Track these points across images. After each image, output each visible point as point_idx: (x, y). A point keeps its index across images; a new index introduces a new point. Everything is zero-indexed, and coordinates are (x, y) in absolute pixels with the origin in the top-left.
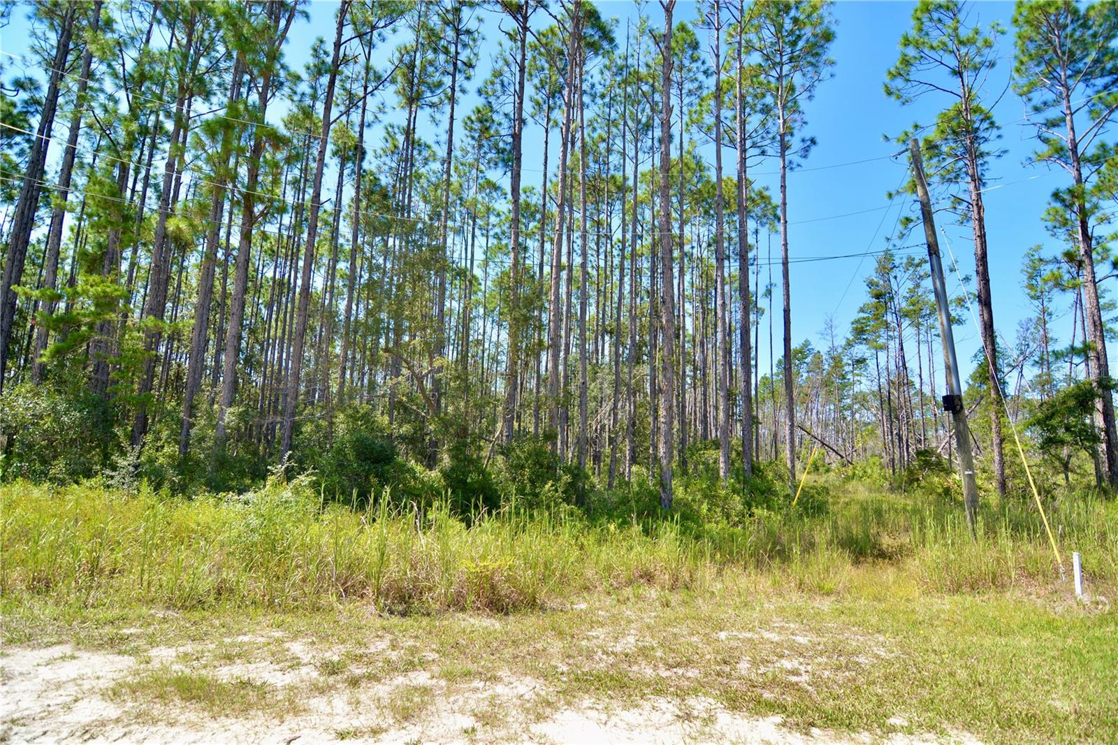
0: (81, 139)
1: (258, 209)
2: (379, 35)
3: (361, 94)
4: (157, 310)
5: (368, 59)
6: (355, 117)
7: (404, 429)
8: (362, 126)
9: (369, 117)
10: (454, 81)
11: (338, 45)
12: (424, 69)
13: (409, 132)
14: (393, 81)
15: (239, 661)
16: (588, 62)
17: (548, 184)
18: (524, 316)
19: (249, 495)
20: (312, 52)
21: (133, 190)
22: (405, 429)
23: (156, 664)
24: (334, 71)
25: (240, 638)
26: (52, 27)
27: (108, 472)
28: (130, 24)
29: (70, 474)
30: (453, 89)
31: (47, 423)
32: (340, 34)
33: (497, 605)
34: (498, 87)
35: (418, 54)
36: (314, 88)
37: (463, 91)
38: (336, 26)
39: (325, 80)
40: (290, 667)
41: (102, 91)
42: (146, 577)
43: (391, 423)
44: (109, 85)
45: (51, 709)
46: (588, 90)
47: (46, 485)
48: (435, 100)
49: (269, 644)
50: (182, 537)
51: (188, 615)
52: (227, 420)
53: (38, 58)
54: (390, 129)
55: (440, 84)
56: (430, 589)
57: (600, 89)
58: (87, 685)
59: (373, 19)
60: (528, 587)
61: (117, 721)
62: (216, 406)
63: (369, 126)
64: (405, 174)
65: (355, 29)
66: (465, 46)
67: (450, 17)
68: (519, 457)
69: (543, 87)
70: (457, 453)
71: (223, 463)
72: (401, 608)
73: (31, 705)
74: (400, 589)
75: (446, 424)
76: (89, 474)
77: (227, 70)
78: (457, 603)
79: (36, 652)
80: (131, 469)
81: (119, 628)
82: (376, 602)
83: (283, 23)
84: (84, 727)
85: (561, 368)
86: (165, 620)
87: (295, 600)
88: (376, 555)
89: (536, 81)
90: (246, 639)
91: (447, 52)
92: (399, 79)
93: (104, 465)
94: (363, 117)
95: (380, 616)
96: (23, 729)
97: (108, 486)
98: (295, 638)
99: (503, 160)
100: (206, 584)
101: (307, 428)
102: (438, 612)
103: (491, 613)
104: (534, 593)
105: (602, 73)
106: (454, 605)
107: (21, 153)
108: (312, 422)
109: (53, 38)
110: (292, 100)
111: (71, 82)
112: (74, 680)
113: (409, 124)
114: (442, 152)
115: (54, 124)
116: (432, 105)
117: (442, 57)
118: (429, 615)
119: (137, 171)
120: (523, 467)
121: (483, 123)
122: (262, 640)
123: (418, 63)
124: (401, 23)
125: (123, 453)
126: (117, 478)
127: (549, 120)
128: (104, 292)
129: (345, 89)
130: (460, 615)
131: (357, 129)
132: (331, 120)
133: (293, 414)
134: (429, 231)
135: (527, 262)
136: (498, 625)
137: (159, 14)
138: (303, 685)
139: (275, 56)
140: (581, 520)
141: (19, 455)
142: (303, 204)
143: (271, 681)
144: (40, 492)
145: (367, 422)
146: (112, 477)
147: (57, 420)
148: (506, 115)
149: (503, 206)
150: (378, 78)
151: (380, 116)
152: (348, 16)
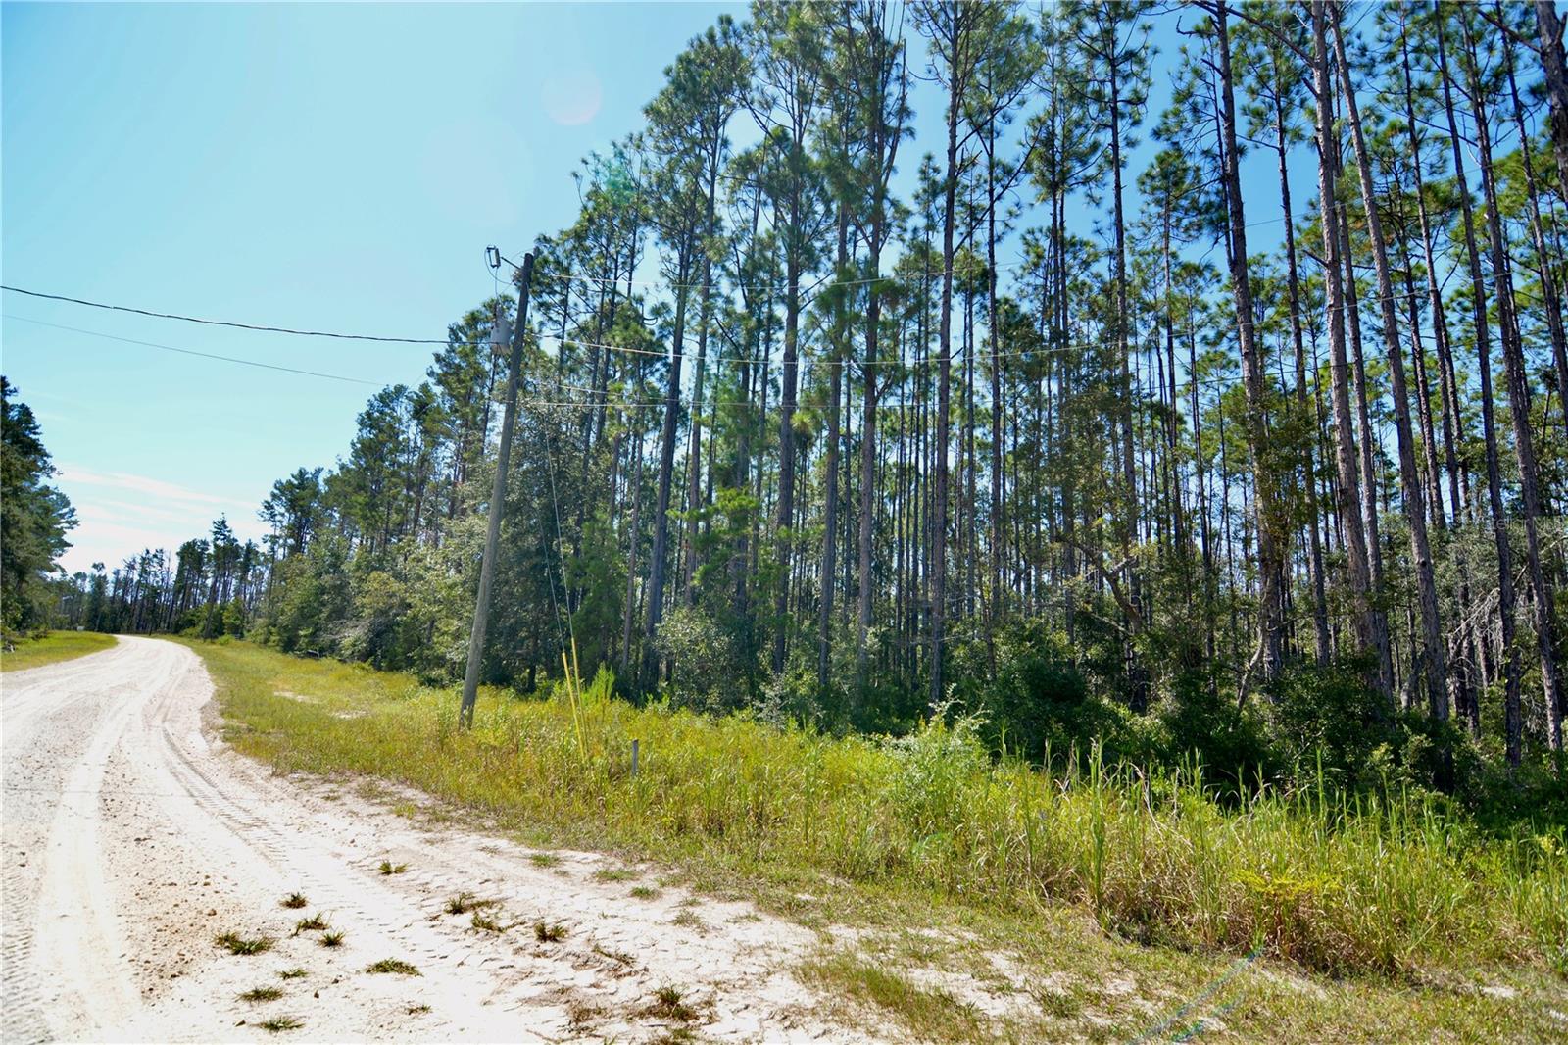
0: (708, 351)
1: (880, 382)
2: (1004, 117)
3: (986, 203)
4: (786, 519)
5: (990, 155)
6: (981, 235)
7: (1092, 651)
8: (991, 243)
9: (999, 228)
10: (1115, 135)
11: (952, 152)
12: (1067, 136)
13: (1056, 232)
14: (1029, 169)
15: (931, 964)
16: (1349, 15)
17: (1296, 235)
18: (1286, 458)
19: (909, 740)
20: (919, 176)
21: (754, 392)
22: (1094, 652)
23: (839, 946)
24: (951, 186)
25: (926, 932)
26: (674, 246)
27: (757, 703)
28: (736, 217)
29: (725, 704)
30: (1115, 146)
31: (702, 649)
32: (953, 136)
33: (1312, 958)
34: (1188, 115)
35: (1058, 120)
36: (929, 216)
37: (1131, 144)
38: (948, 129)
39: (941, 201)
40: (999, 989)
41: (720, 295)
42: (810, 832)
43: (1072, 643)
44: (725, 286)
45: (748, 978)
46: (1356, 60)
47: (706, 715)
48: (1091, 171)
49: (962, 948)
50: (838, 786)
51: (860, 888)
52: (869, 643)
53: (666, 280)
54: (1029, 237)
55: (1095, 147)
56: (1182, 908)
57: (1378, 50)
58: (777, 957)
59: (993, 99)
60: (1375, 936)
61: (814, 1012)
62: (851, 626)
63: (999, 239)
64: (1057, 290)
65: (971, 123)
66: (1126, 78)
67: (1097, 46)
68: (1301, 699)
69: (1264, 85)
70: (1185, 688)
71: (866, 695)
72: (1137, 931)
73: (728, 968)
74: (1131, 900)
75: (1159, 644)
76: (740, 705)
77: (828, 230)
78: (1233, 939)
79: (722, 905)
80: (778, 701)
81: (794, 892)
82: (1098, 914)
83: (887, 152)
84: (783, 1010)
85: (1367, 539)
86: (836, 890)
87: (983, 890)
88: (1088, 841)
89: (1250, 80)
90: (933, 934)
91: (1098, 97)
92: (1036, 164)
93: (753, 696)
94: (991, 230)
95: (1107, 936)
96: (727, 996)
97: (758, 720)
98: (994, 947)
99: (1211, 222)
100: (874, 852)
101: (960, 652)
102: (1203, 949)
103: (1303, 970)
104: (1388, 948)
105: (1381, 20)
106: (1230, 943)
107: (661, 379)
108: (966, 643)
109: (675, 255)
110: (903, 241)
111: (695, 295)
112: (763, 947)
113: (1055, 220)
114: (1108, 242)
115: (684, 342)
116: (1086, 181)
117: (1093, 109)
118: (1186, 950)
119: (756, 371)
120: (1311, 715)
121: (1169, 177)
122: (954, 940)
123: (1059, 131)
124: (1028, 90)
125: (770, 683)
126: (766, 710)
127: (1283, 131)
128: (740, 505)
129: (963, 204)
130: (1244, 961)
131: (985, 250)
132: (954, 248)
133: (941, 634)
134: (1105, 359)
135: (1270, 371)
136: (1322, 995)
137: (763, 196)
138: (1024, 1022)
139: (881, 194)
140: (1463, 820)
141: (680, 683)
142: (926, 364)
143: (980, 1004)
144: (701, 722)
145: (1040, 641)
146: (761, 710)
147: (710, 646)
148: (1206, 153)
149: (1216, 295)
150: (1008, 171)
151: (1013, 222)
152: (961, 111)
